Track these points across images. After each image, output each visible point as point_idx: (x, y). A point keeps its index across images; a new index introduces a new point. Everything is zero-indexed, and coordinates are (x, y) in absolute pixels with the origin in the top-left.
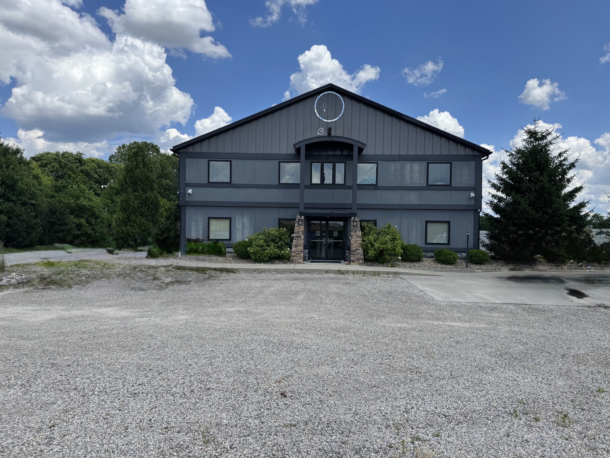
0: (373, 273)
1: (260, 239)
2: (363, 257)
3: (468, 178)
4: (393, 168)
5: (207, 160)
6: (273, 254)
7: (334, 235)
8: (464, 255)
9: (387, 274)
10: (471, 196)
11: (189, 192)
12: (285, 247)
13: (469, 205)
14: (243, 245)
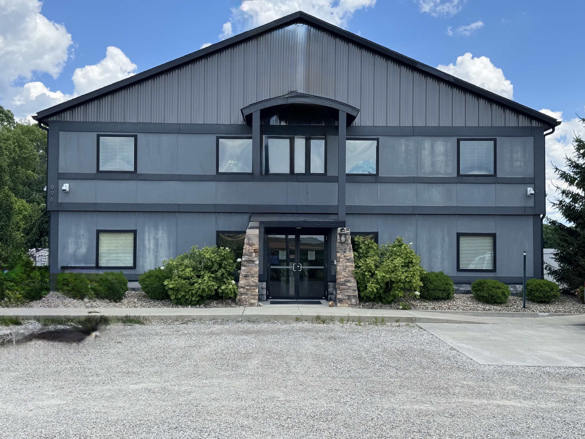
0: (374, 320)
1: (186, 266)
2: (357, 293)
3: (522, 164)
4: (404, 148)
5: (95, 134)
6: (207, 290)
7: (310, 258)
8: (520, 288)
9: (397, 321)
10: (528, 193)
11: (64, 188)
12: (228, 279)
13: (525, 207)
14: (157, 277)
